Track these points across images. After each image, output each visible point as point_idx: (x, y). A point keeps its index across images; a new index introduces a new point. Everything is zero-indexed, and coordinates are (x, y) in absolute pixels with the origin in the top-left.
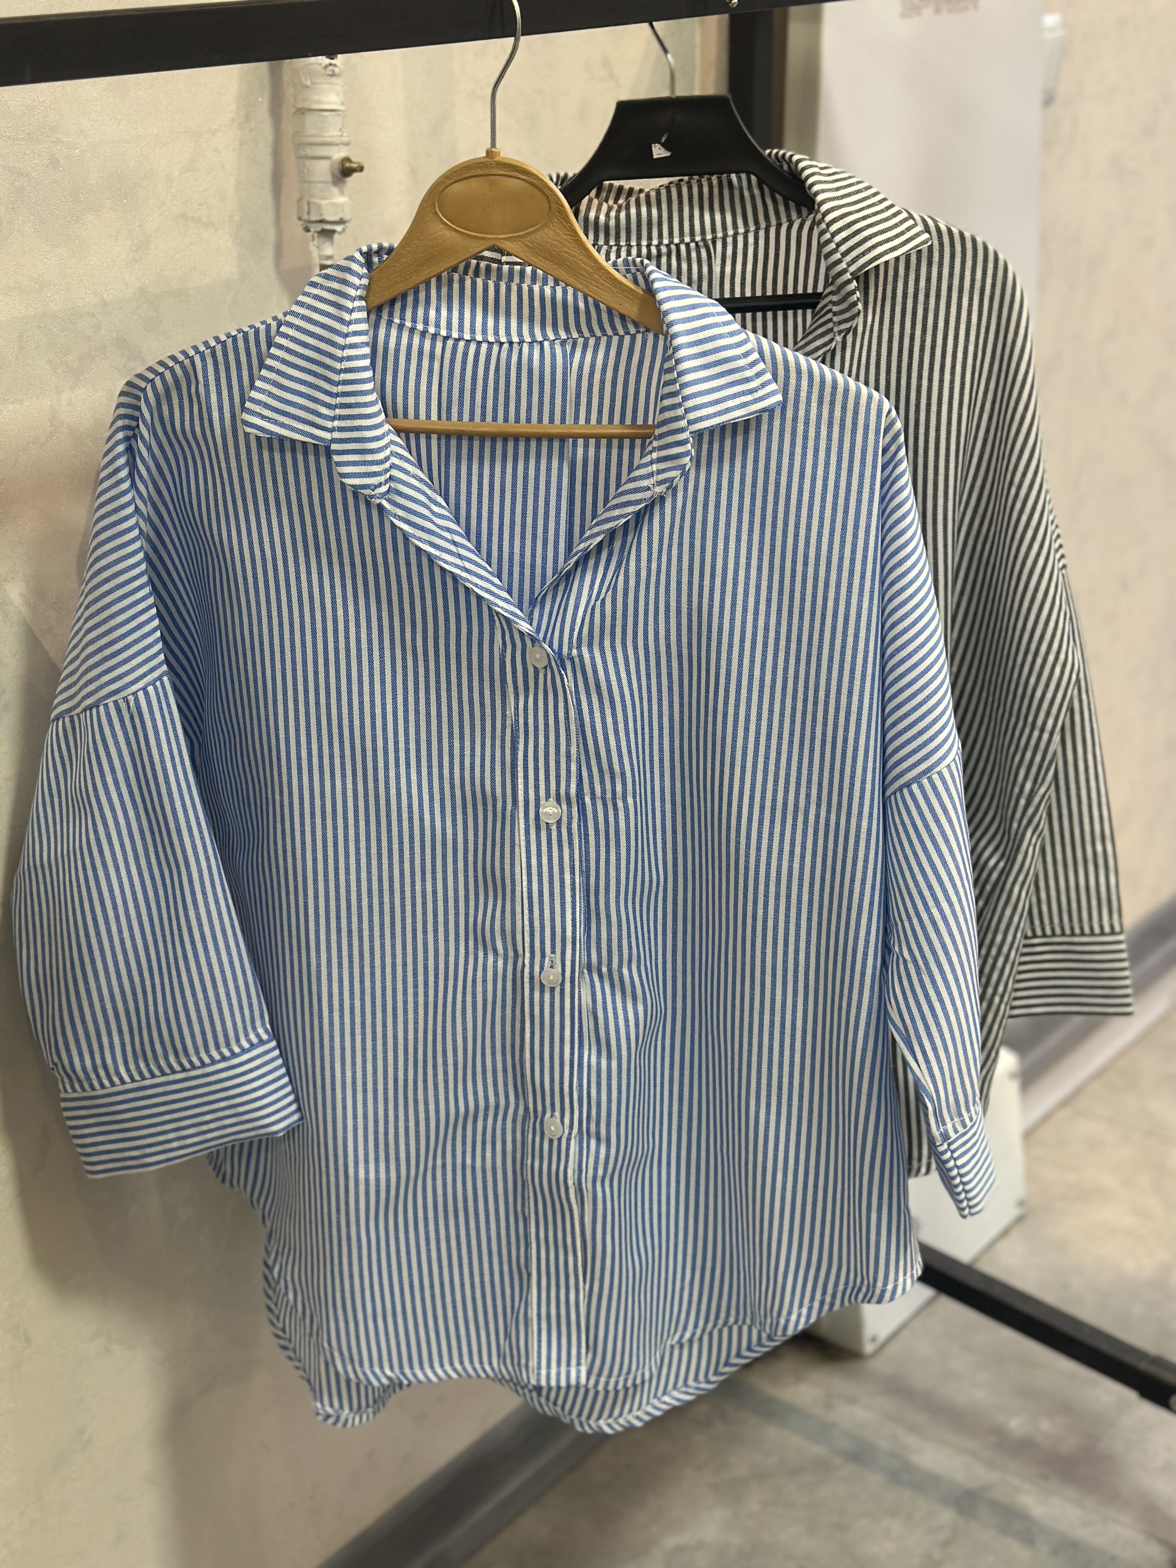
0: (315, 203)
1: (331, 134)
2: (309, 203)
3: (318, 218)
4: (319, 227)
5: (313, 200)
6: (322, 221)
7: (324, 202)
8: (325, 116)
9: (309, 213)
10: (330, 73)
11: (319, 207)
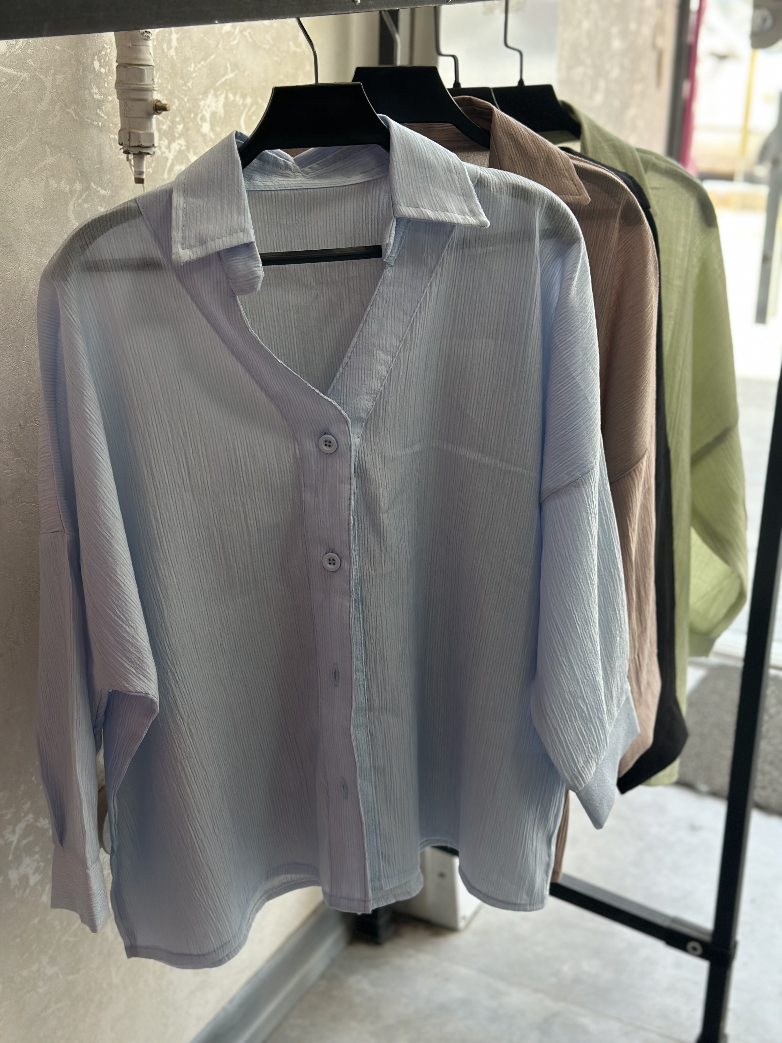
0: (134, 133)
1: (146, 83)
2: (129, 133)
3: (137, 144)
4: (136, 151)
5: (133, 131)
6: (139, 146)
7: (141, 132)
8: (142, 69)
9: (129, 140)
10: (146, 38)
11: (139, 135)
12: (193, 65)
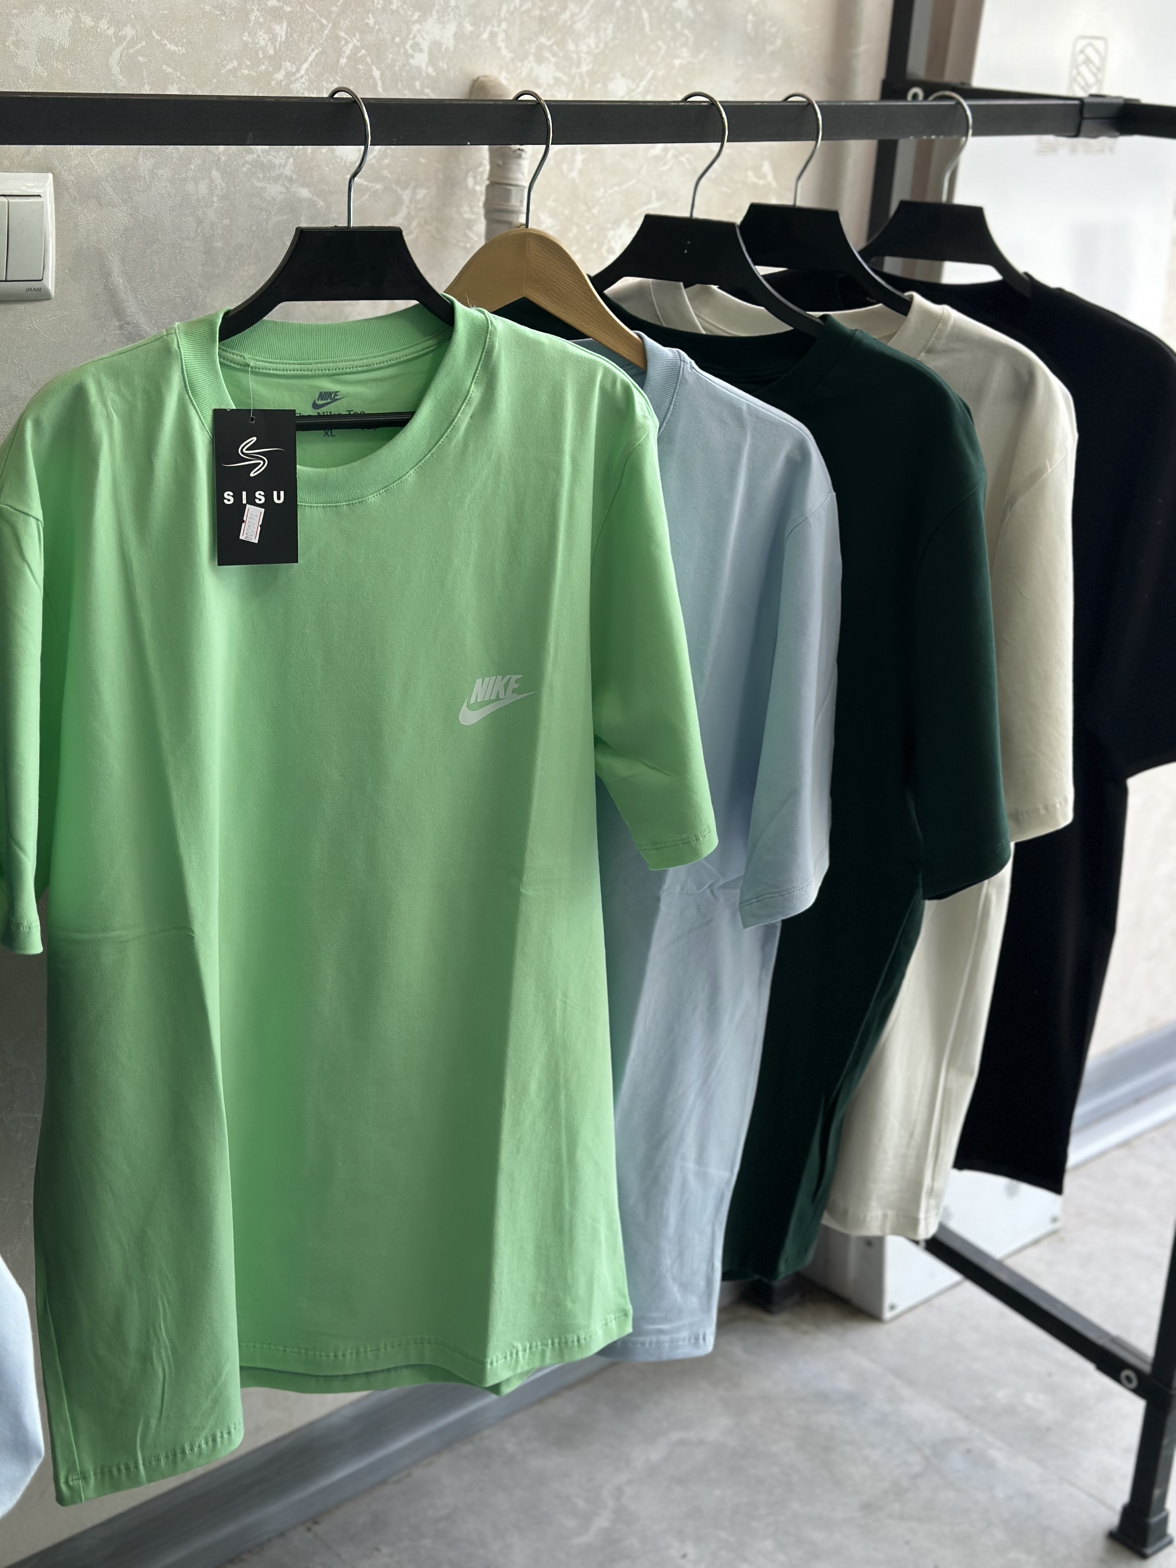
1: (513, 204)
8: (509, 189)
10: (518, 156)
12: (602, 191)
